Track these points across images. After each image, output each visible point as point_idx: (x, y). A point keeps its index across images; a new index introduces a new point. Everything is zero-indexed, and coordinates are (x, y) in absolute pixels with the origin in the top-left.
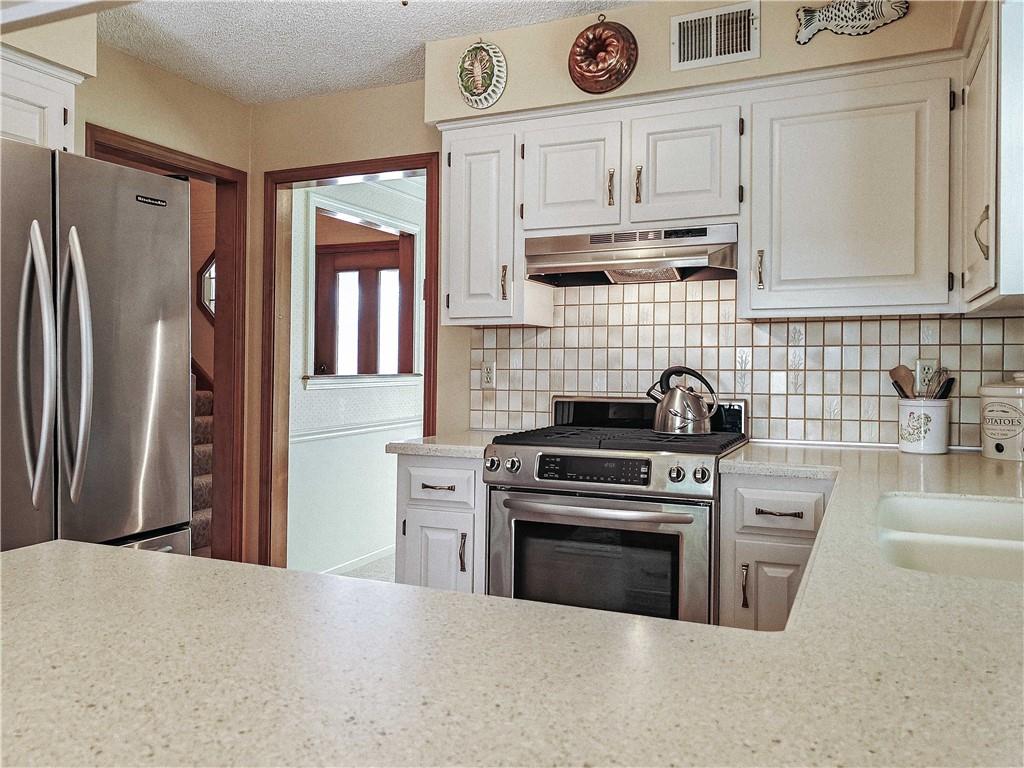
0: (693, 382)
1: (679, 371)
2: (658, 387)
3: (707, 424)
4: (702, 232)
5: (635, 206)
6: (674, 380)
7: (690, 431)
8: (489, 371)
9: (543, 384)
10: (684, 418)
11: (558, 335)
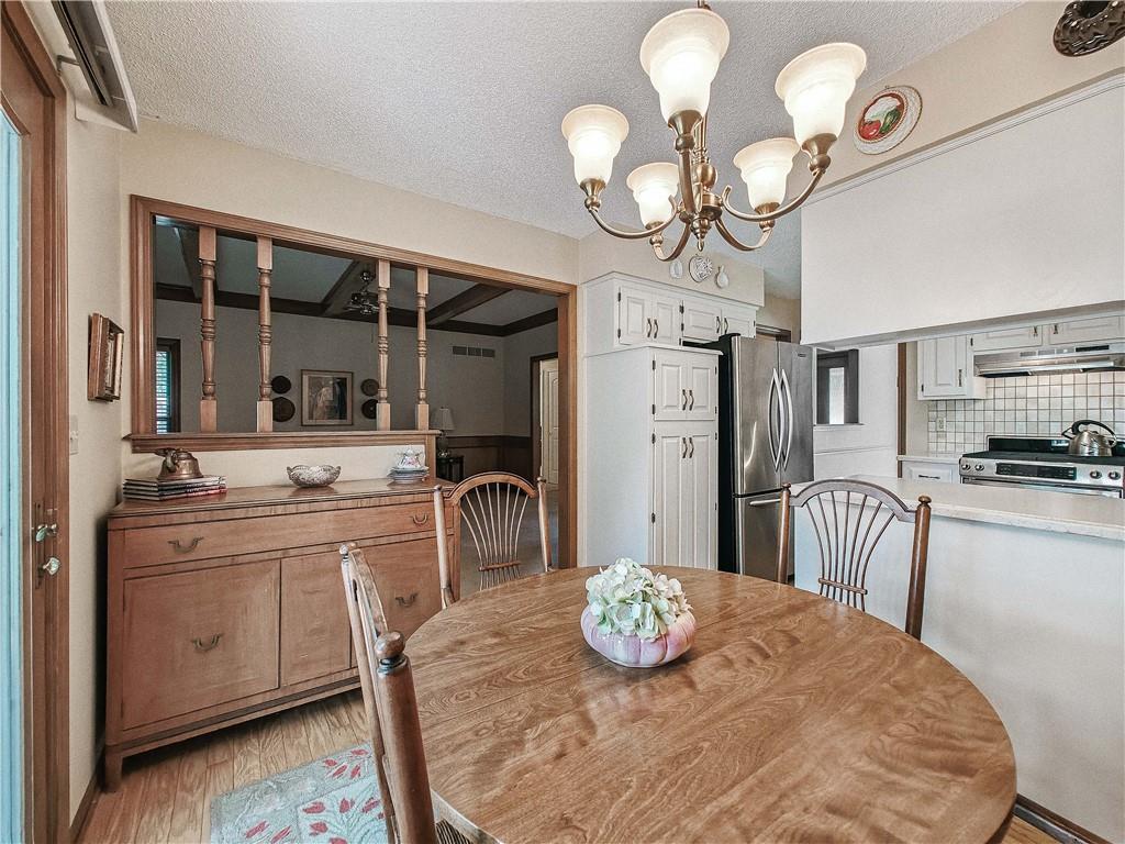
0: (1097, 428)
1: (1086, 423)
2: (1070, 431)
3: (1109, 451)
4: (1106, 347)
5: (1053, 336)
6: (1081, 428)
7: (1096, 454)
8: (941, 422)
9: (980, 428)
10: (1091, 447)
11: (990, 404)
